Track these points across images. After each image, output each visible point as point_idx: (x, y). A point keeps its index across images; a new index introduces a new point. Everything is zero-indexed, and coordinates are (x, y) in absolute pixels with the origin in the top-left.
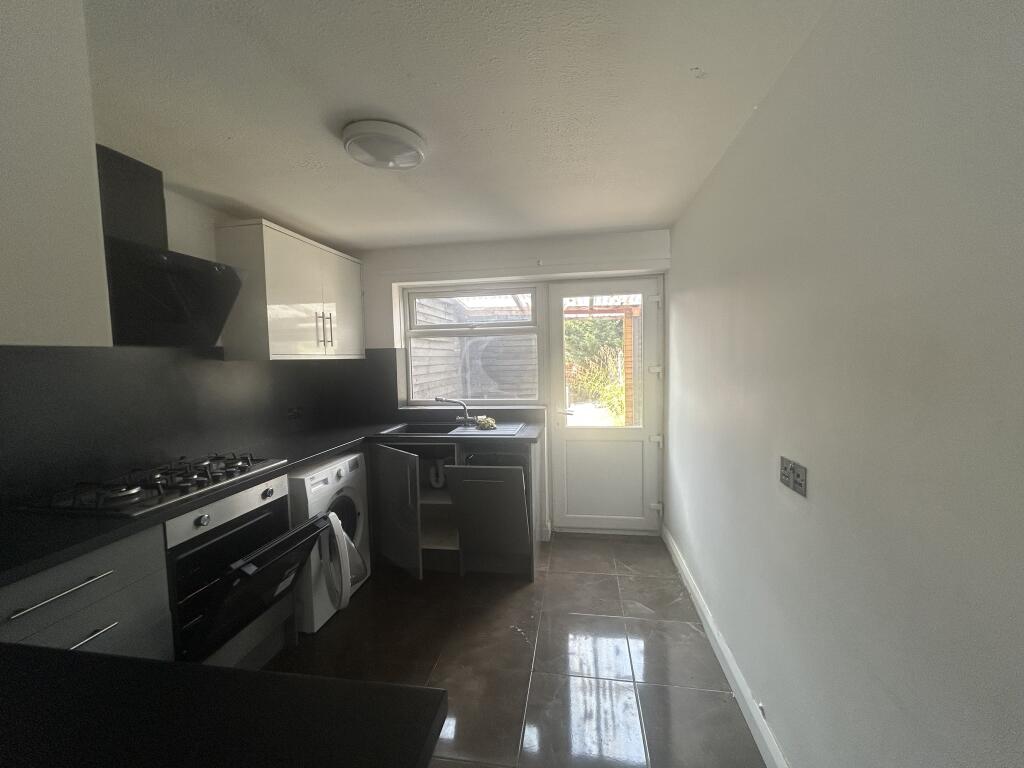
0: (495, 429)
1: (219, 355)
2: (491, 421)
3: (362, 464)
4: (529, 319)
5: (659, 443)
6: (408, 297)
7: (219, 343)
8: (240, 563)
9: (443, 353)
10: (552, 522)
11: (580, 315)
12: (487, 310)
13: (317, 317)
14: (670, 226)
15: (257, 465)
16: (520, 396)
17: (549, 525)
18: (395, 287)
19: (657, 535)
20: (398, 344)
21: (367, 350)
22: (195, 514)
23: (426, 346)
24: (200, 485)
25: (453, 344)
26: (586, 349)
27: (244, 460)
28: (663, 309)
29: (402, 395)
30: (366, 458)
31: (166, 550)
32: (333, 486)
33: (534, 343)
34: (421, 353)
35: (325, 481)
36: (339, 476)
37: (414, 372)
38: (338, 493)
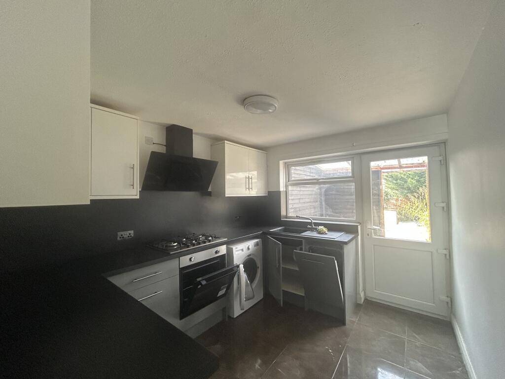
0: (326, 234)
1: (210, 194)
2: (325, 230)
3: (260, 244)
4: (350, 175)
5: (446, 255)
6: (288, 166)
7: (210, 190)
8: (200, 279)
9: (310, 193)
10: (365, 293)
11: (393, 170)
12: (334, 170)
13: (246, 178)
14: (446, 111)
15: (217, 239)
16: (344, 217)
17: (362, 295)
18: (281, 163)
19: (448, 320)
20: (282, 189)
21: (269, 192)
22: (189, 256)
23: (299, 189)
24: (194, 245)
25: (316, 188)
26: (409, 189)
27: (212, 237)
28: (445, 164)
29: (283, 213)
30: (262, 241)
31: (179, 268)
32: (246, 253)
33: (353, 187)
34: (294, 193)
35: (242, 250)
36: (248, 249)
37: (290, 202)
38: (248, 256)
